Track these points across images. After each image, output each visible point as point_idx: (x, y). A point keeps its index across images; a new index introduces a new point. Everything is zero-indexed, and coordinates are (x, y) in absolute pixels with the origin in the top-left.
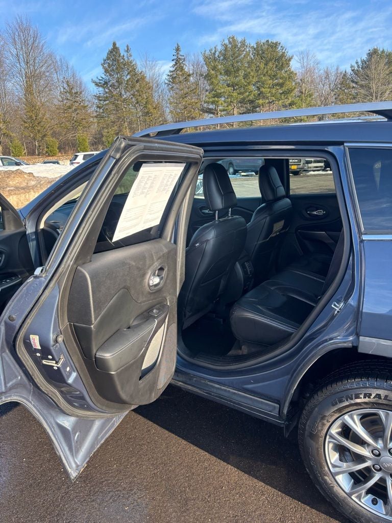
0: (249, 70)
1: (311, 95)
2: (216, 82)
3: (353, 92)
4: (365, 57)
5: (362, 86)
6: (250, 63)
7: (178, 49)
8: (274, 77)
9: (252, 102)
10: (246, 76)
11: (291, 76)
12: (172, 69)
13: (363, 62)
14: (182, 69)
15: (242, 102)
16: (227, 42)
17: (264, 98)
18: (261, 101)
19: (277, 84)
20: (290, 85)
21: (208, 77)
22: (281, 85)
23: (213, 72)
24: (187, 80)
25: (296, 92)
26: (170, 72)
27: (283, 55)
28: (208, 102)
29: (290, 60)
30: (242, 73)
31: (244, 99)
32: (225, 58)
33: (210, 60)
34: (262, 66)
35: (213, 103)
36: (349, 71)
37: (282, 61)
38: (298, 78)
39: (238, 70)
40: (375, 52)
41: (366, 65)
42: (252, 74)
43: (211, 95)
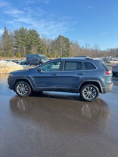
0: (28, 37)
1: (45, 45)
2: (18, 39)
3: (56, 45)
4: (58, 37)
5: (58, 44)
6: (28, 35)
7: (5, 28)
8: (35, 39)
9: (29, 45)
10: (27, 38)
11: (40, 40)
12: (3, 33)
13: (58, 38)
14: (7, 34)
15: (26, 45)
16: (21, 28)
17: (32, 45)
18: (32, 46)
19: (36, 41)
20: (40, 42)
21: (15, 37)
22: (37, 42)
23: (17, 36)
24: (8, 37)
25: (41, 44)
26: (3, 34)
27: (37, 34)
28: (16, 45)
29: (39, 35)
30: (26, 37)
31: (27, 44)
32: (21, 32)
33: (16, 32)
34: (32, 36)
35: (17, 45)
36: (54, 40)
37: (37, 36)
38: (42, 40)
39: (25, 36)
40: (60, 36)
41: (58, 39)
42: (29, 38)
43: (17, 43)
